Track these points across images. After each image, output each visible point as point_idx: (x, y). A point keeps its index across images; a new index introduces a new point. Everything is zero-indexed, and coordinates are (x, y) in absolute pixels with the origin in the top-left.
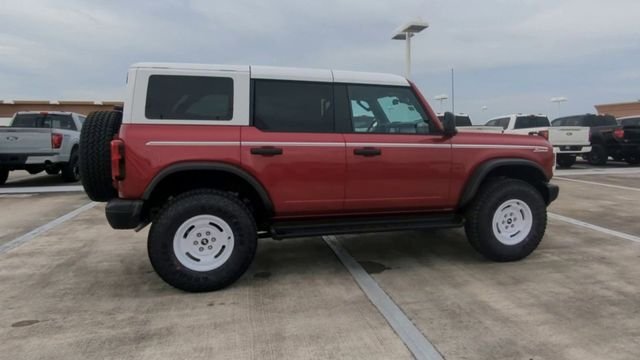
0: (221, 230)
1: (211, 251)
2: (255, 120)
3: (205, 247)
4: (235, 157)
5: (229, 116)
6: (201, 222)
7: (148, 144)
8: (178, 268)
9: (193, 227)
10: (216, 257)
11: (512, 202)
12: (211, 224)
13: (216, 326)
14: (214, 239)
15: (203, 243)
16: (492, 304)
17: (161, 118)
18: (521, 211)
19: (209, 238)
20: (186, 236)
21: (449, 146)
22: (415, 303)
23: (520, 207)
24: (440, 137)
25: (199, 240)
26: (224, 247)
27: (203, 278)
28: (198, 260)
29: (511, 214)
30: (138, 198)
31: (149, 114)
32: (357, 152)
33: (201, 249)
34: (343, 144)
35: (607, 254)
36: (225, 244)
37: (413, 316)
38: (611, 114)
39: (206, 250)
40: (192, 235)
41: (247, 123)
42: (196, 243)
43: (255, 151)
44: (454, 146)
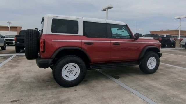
0: (76, 67)
1: (73, 74)
2: (85, 34)
3: (71, 73)
4: (79, 45)
5: (77, 33)
6: (70, 65)
7: (53, 41)
8: (63, 80)
9: (67, 67)
10: (74, 76)
11: (152, 58)
12: (73, 66)
13: (82, 97)
14: (73, 71)
15: (70, 72)
16: (154, 85)
18: (154, 60)
19: (72, 70)
20: (65, 70)
21: (137, 42)
22: (134, 86)
23: (153, 59)
24: (133, 40)
25: (69, 71)
26: (76, 73)
27: (71, 83)
28: (69, 77)
29: (151, 61)
30: (50, 58)
31: (52, 31)
32: (114, 44)
33: (69, 74)
34: (110, 41)
35: (173, 71)
36: (77, 72)
37: (136, 90)
38: (158, 34)
39: (71, 74)
40: (67, 69)
41: (83, 35)
42: (68, 72)
43: (85, 43)
44: (138, 42)
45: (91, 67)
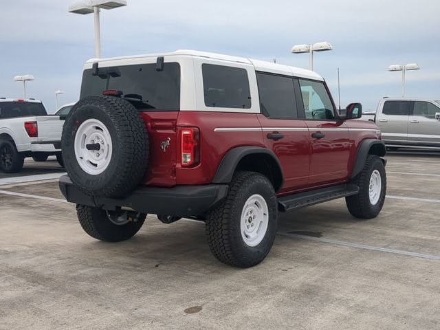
0: (259, 207)
1: (253, 227)
2: (263, 109)
4: (261, 142)
5: (248, 105)
6: (251, 201)
9: (247, 206)
10: (257, 232)
12: (256, 203)
14: (254, 217)
15: (249, 221)
17: (214, 106)
18: (376, 179)
20: (243, 216)
21: (347, 129)
23: (376, 175)
25: (248, 218)
28: (249, 237)
29: (372, 182)
30: (211, 183)
31: (207, 104)
32: (313, 135)
33: (248, 227)
34: (307, 129)
36: (262, 220)
39: (251, 227)
40: (245, 214)
41: (259, 112)
42: (246, 221)
43: (269, 136)
45: (285, 205)
